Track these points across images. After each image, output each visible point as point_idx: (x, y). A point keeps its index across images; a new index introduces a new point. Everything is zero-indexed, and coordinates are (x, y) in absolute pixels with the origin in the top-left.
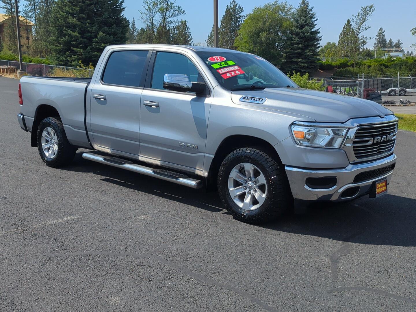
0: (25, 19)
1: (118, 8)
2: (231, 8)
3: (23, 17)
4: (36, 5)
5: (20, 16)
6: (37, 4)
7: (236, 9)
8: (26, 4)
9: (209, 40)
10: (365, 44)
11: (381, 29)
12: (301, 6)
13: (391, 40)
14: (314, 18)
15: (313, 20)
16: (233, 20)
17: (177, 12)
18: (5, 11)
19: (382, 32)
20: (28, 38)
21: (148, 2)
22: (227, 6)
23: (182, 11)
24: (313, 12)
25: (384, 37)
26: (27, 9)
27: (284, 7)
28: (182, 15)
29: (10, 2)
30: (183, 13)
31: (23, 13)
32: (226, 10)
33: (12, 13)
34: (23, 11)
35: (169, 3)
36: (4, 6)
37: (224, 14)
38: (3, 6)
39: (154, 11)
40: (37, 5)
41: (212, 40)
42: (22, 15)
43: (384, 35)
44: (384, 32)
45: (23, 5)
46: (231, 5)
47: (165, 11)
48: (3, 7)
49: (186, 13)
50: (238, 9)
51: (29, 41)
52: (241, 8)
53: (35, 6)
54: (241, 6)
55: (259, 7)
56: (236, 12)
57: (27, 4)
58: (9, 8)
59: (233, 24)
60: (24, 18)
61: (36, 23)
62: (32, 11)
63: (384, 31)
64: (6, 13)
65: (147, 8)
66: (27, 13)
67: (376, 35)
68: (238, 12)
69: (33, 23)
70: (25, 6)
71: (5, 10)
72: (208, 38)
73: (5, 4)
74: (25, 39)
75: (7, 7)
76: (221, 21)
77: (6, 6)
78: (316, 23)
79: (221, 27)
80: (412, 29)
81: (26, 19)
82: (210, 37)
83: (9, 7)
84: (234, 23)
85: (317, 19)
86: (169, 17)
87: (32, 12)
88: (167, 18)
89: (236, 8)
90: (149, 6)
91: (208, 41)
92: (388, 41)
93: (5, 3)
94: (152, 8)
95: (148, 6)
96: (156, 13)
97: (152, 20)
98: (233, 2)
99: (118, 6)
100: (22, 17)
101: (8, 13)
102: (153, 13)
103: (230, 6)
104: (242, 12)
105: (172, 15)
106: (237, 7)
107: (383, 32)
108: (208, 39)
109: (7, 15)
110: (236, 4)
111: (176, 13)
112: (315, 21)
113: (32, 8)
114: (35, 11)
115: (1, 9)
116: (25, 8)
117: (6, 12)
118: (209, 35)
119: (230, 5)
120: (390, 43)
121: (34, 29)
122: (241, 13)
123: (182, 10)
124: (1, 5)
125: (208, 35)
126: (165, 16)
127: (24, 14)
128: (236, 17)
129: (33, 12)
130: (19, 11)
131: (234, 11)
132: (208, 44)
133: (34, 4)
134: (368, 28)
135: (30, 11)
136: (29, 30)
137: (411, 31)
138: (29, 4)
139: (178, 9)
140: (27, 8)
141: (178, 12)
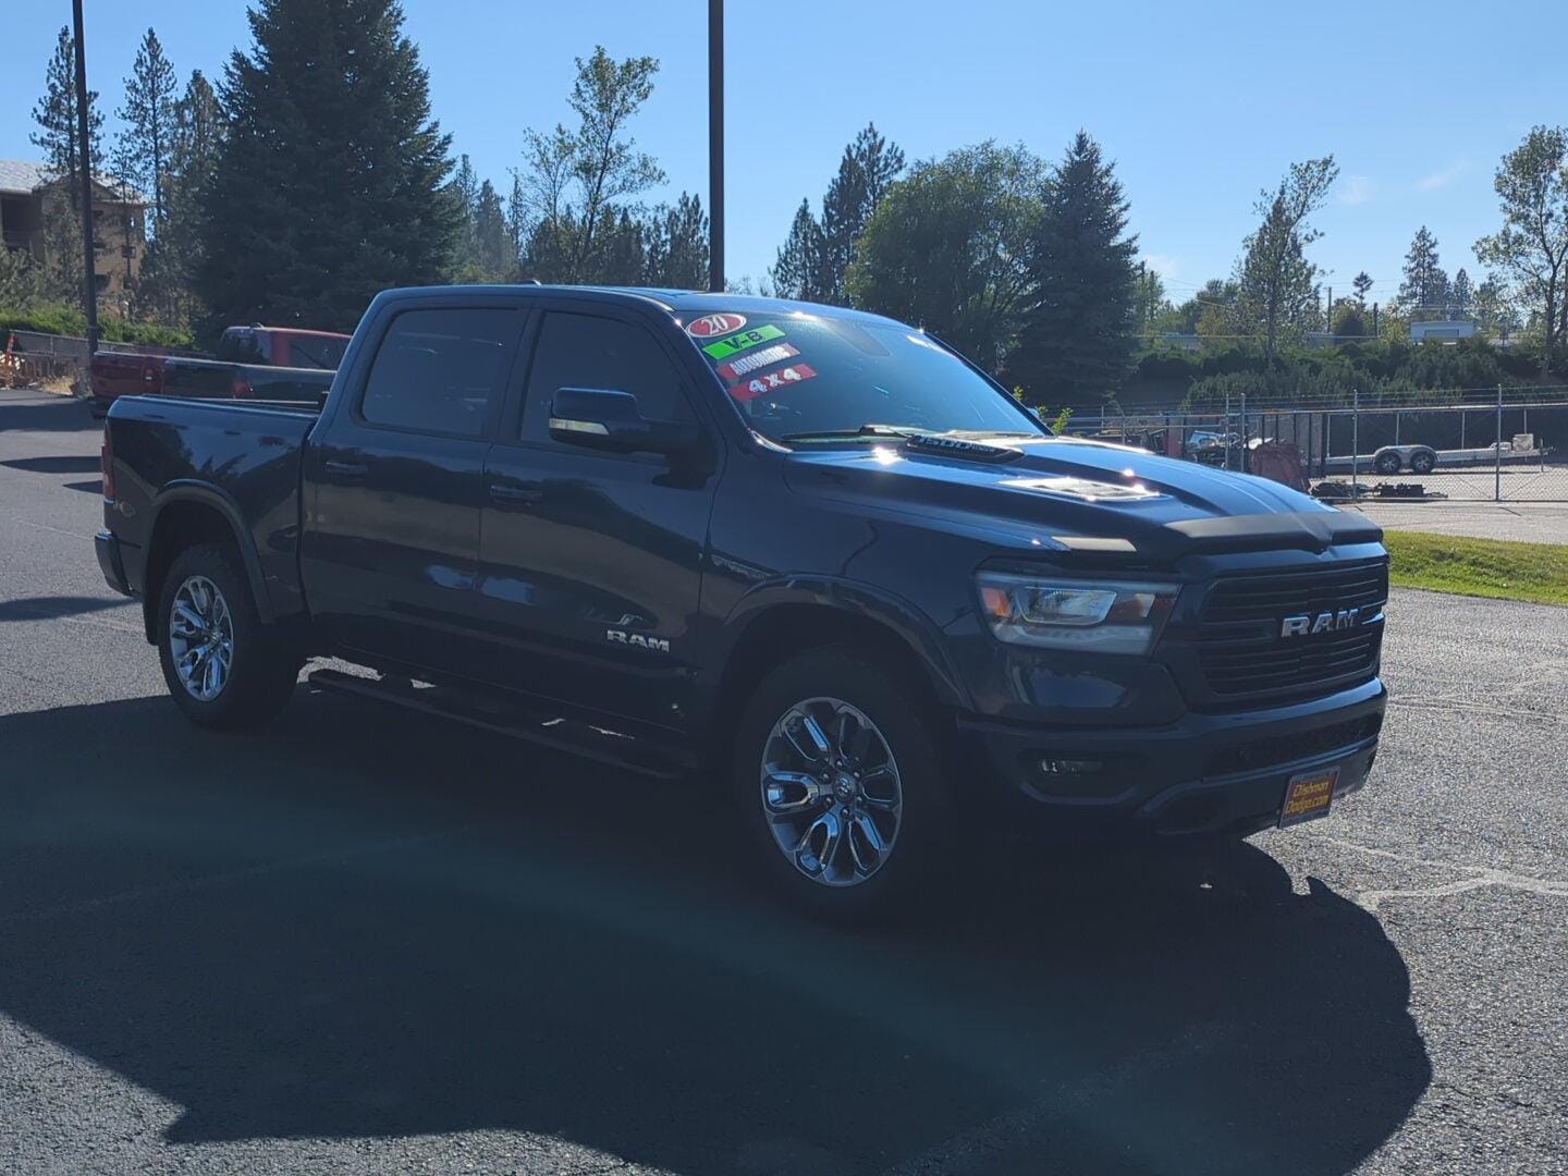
0: (118, 185)
1: (431, 161)
2: (862, 156)
3: (111, 176)
4: (161, 133)
5: (101, 171)
6: (165, 129)
7: (878, 159)
8: (124, 133)
9: (783, 268)
10: (1368, 288)
11: (1422, 235)
12: (1072, 159)
13: (1462, 275)
14: (1118, 201)
15: (1115, 207)
16: (868, 198)
17: (637, 177)
18: (49, 156)
19: (1428, 244)
20: (127, 251)
21: (541, 139)
22: (849, 146)
23: (656, 174)
24: (1113, 180)
25: (1435, 262)
26: (127, 149)
27: (1017, 162)
28: (656, 186)
29: (67, 122)
30: (660, 178)
31: (115, 161)
32: (841, 160)
33: (71, 161)
34: (115, 157)
35: (612, 146)
36: (45, 137)
37: (837, 176)
38: (42, 139)
39: (561, 170)
40: (165, 133)
41: (792, 268)
42: (109, 171)
43: (1434, 257)
44: (1437, 246)
45: (116, 135)
46: (861, 143)
47: (599, 173)
48: (43, 141)
49: (668, 182)
50: (886, 159)
51: (131, 260)
52: (898, 154)
53: (156, 139)
54: (897, 149)
55: (930, 162)
56: (879, 171)
57: (127, 131)
58: (64, 143)
59: (868, 211)
60: (118, 181)
61: (158, 198)
62: (148, 156)
63: (1436, 243)
64: (52, 162)
65: (537, 160)
66: (128, 161)
67: (1407, 257)
68: (885, 170)
69: (148, 196)
70: (123, 139)
71: (50, 150)
72: (776, 259)
73: (49, 130)
74: (118, 253)
75: (55, 139)
76: (825, 201)
77: (53, 136)
78: (1124, 216)
79: (823, 220)
80: (1478, 242)
81: (123, 184)
82: (786, 258)
83: (65, 139)
84: (871, 208)
85: (1128, 206)
86: (612, 192)
87: (148, 160)
88: (604, 196)
89: (879, 155)
90: (543, 155)
91: (776, 272)
92: (1452, 278)
93: (51, 127)
94: (554, 160)
95: (540, 152)
96: (566, 177)
97: (552, 202)
98: (869, 135)
99: (432, 153)
100: (107, 175)
101: (59, 162)
102: (559, 179)
103: (858, 148)
104: (900, 168)
105: (623, 188)
106: (884, 152)
107: (1432, 246)
108: (779, 265)
109: (55, 169)
110: (878, 142)
111: (637, 180)
112: (1121, 210)
113: (145, 144)
114: (157, 155)
115: (36, 145)
116: (121, 144)
117: (53, 156)
118: (783, 251)
119: (857, 144)
120: (1462, 283)
121: (150, 218)
122: (896, 171)
123: (655, 169)
124: (35, 135)
125: (779, 250)
126: (598, 188)
127: (115, 166)
128: (878, 187)
129: (150, 159)
130: (100, 155)
131: (873, 164)
132: (778, 282)
133: (154, 131)
134: (1315, 237)
135: (138, 157)
136: (132, 224)
137: (1473, 248)
138: (136, 131)
139: (645, 165)
140: (128, 146)
141: (641, 176)
